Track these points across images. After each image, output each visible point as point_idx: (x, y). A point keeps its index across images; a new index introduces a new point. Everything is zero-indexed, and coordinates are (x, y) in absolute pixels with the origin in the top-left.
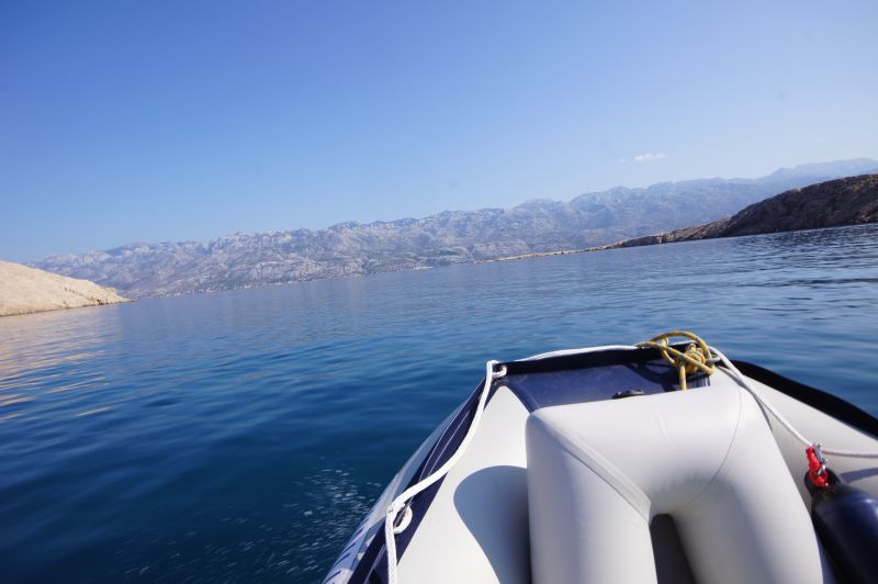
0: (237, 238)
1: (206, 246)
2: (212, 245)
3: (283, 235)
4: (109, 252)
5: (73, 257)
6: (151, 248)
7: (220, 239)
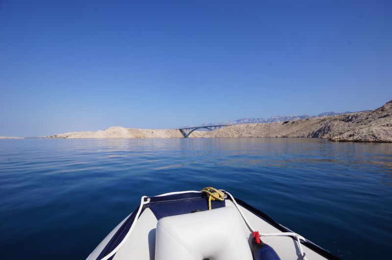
0: (278, 118)
1: (266, 120)
2: (268, 120)
3: (296, 118)
4: (237, 121)
5: (227, 122)
6: (249, 120)
7: (271, 118)
